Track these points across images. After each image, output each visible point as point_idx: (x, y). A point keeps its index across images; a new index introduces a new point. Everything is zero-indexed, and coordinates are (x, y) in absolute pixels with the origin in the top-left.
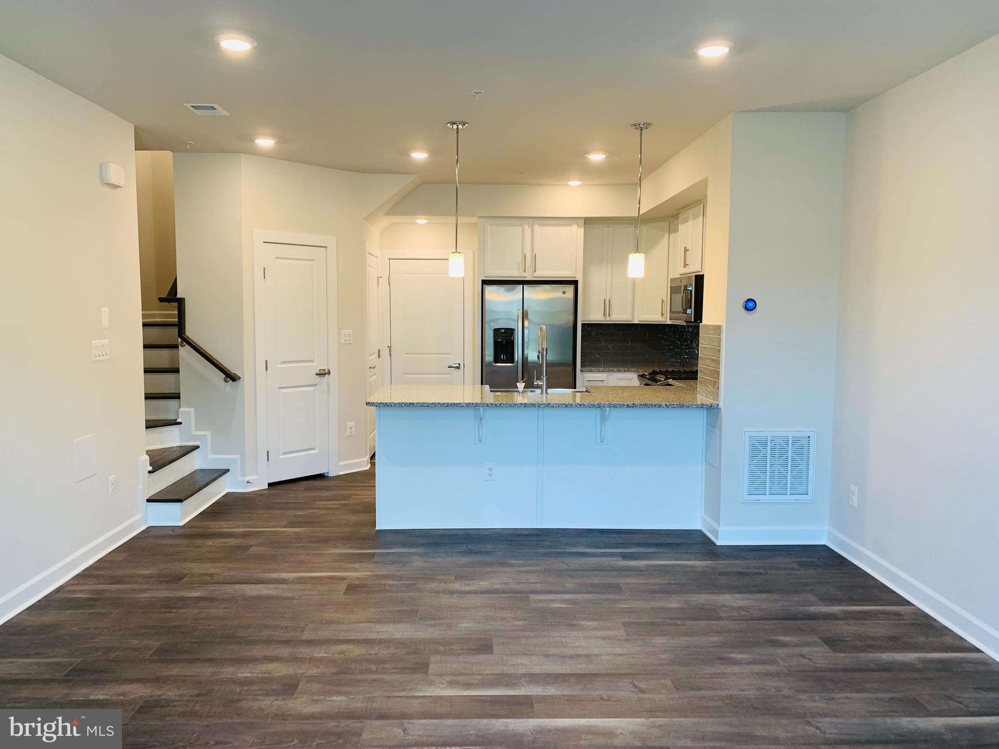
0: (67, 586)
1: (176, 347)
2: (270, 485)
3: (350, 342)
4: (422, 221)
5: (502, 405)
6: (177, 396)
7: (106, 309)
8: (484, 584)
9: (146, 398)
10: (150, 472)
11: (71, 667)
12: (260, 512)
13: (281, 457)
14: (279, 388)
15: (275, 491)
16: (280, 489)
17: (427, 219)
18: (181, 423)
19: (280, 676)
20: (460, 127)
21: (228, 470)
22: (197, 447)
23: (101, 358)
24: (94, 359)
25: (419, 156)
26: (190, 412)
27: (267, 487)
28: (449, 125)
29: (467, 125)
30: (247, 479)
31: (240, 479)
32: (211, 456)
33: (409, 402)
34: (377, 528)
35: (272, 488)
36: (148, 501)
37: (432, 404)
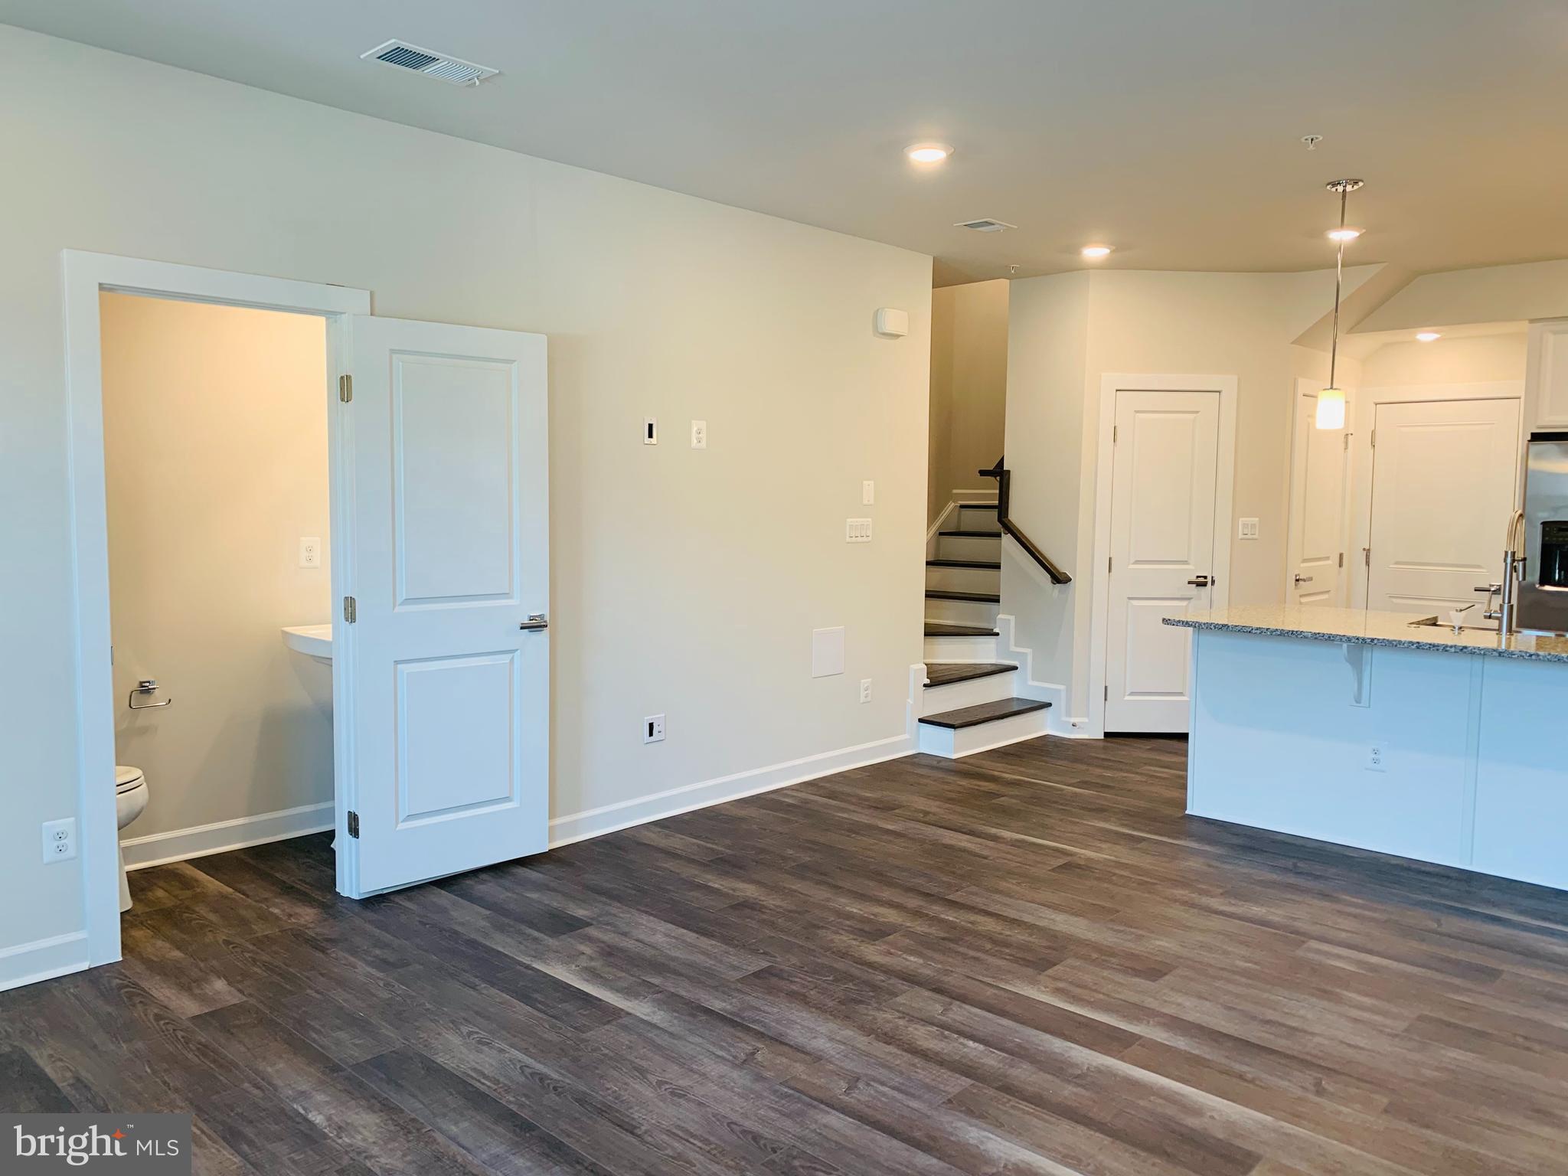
0: (788, 789)
1: (999, 535)
2: (1107, 735)
3: (1254, 536)
4: (1426, 336)
5: (1375, 642)
6: (995, 599)
7: (872, 483)
8: (1257, 910)
9: (927, 596)
10: (925, 685)
11: (721, 856)
12: (1060, 762)
13: (1127, 698)
14: (1129, 598)
15: (1111, 744)
16: (1117, 743)
17: (1436, 332)
18: (997, 634)
19: (884, 922)
20: (1349, 188)
21: (1050, 705)
22: (1015, 668)
23: (860, 539)
24: (848, 539)
25: (1343, 237)
26: (1009, 620)
27: (1103, 738)
28: (1328, 187)
29: (1361, 184)
30: (1073, 720)
31: (1064, 719)
32: (1030, 683)
33: (1221, 622)
34: (1187, 812)
35: (1109, 739)
36: (921, 720)
37: (1257, 629)
